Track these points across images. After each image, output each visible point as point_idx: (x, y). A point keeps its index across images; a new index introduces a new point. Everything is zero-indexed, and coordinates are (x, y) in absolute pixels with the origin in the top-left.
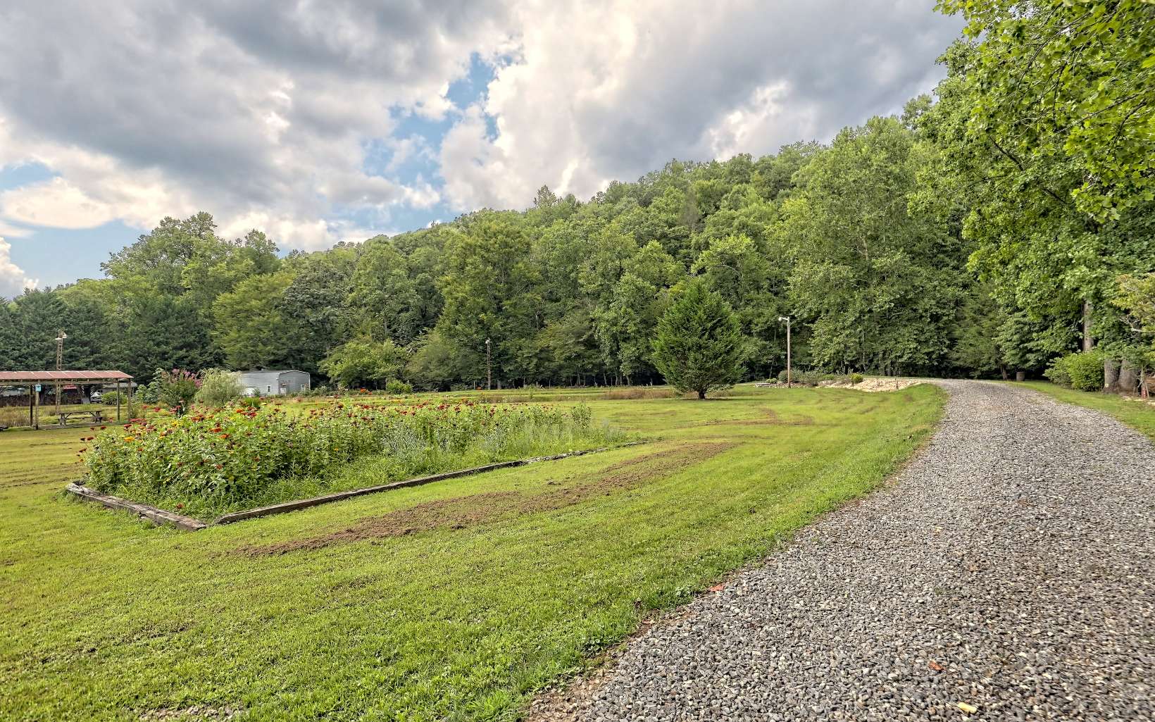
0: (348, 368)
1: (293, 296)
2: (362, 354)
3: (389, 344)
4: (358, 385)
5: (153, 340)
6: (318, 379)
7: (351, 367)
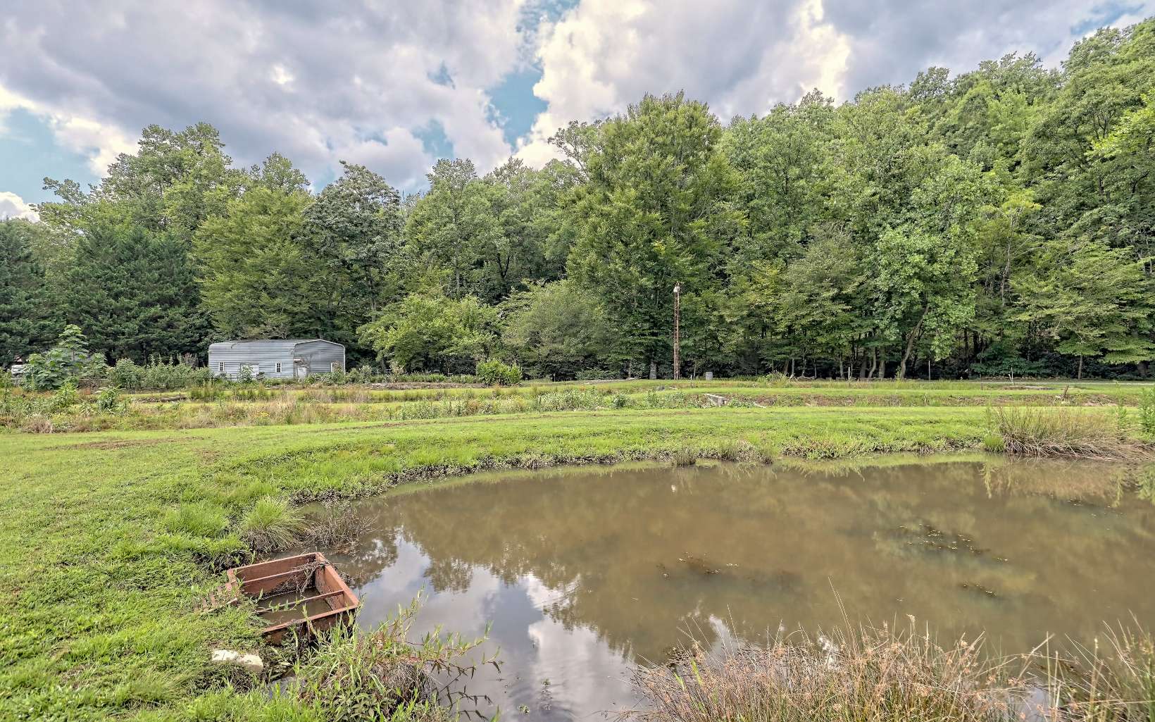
0: (405, 337)
1: (319, 218)
2: (429, 315)
3: (471, 303)
4: (421, 364)
5: (109, 290)
6: (356, 355)
7: (412, 335)
